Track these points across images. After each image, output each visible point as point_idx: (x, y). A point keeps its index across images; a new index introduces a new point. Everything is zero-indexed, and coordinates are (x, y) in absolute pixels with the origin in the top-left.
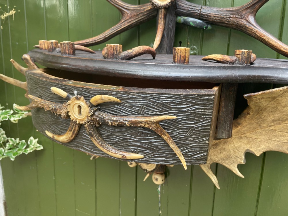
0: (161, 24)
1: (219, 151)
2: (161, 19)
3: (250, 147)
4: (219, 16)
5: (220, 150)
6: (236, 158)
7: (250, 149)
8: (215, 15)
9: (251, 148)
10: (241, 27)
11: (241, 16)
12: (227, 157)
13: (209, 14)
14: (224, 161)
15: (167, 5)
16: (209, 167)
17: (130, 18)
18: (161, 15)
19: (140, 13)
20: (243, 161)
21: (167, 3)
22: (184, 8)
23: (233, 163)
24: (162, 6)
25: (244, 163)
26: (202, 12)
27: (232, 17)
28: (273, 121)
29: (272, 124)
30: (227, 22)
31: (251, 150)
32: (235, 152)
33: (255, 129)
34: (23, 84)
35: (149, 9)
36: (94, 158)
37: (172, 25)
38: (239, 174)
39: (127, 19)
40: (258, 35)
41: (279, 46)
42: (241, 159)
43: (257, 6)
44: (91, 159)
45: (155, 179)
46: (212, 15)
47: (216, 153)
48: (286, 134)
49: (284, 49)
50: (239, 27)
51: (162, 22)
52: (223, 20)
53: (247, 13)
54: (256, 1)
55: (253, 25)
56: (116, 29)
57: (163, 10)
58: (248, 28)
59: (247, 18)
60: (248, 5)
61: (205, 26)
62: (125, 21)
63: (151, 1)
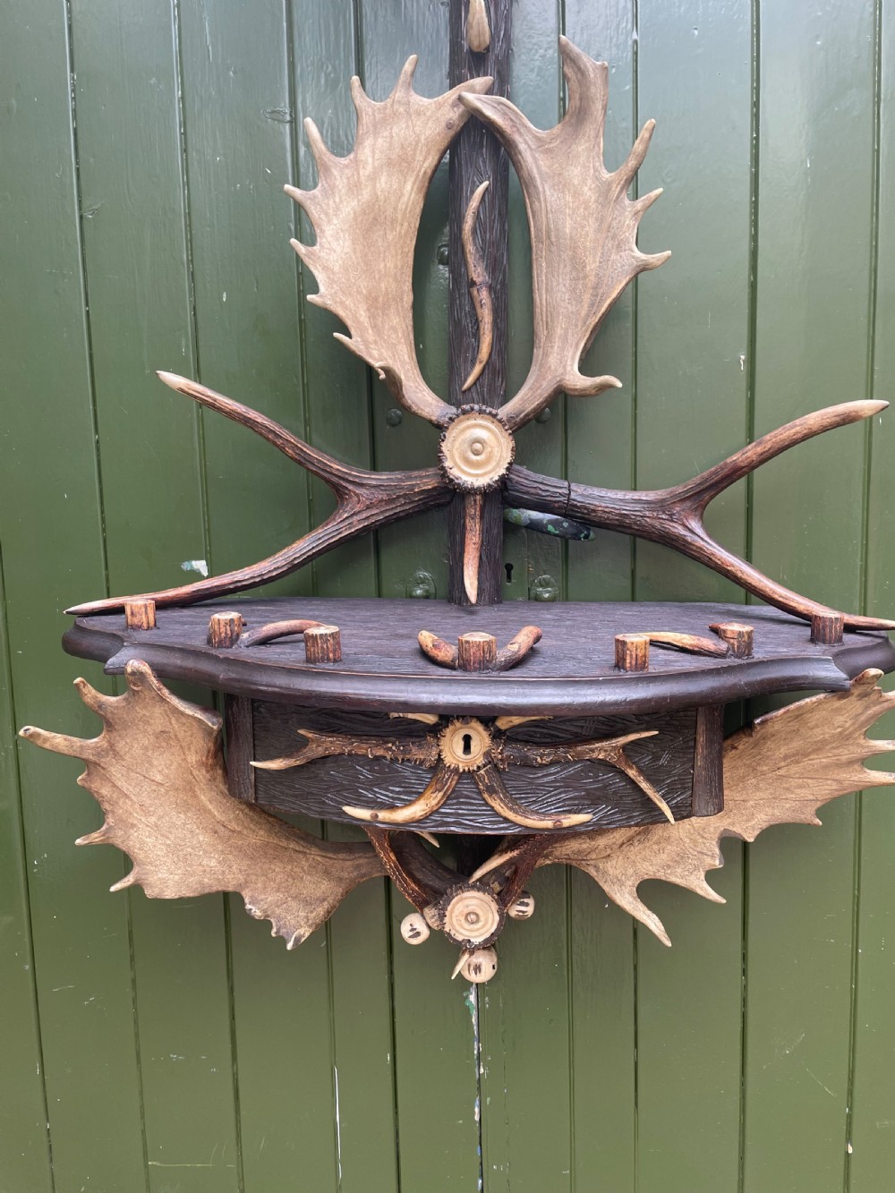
0: (474, 533)
1: (655, 847)
2: (473, 518)
3: (729, 824)
4: (617, 512)
5: (658, 843)
6: (700, 855)
7: (731, 828)
8: (606, 510)
9: (733, 824)
10: (673, 540)
11: (671, 515)
12: (677, 859)
13: (592, 507)
14: (669, 871)
15: (489, 486)
16: (635, 895)
17: (368, 508)
18: (473, 510)
19: (398, 497)
20: (717, 862)
21: (491, 483)
22: (526, 489)
23: (695, 870)
24: (479, 488)
25: (721, 866)
26: (574, 500)
27: (648, 517)
28: (786, 757)
29: (783, 764)
30: (638, 526)
31: (734, 829)
32: (695, 841)
33: (743, 779)
34: (88, 747)
35: (430, 487)
36: (296, 940)
37: (496, 531)
38: (712, 895)
39: (356, 509)
40: (719, 562)
41: (768, 590)
42: (713, 857)
43: (707, 497)
44: (289, 946)
45: (472, 968)
46: (600, 509)
47: (647, 853)
48: (810, 781)
50: (669, 541)
51: (478, 527)
52: (627, 521)
53: (683, 510)
54: (705, 486)
55: (702, 539)
56: (326, 538)
57: (478, 497)
58: (690, 544)
59: (685, 521)
60: (686, 492)
61: (582, 535)
62: (352, 516)
63: (444, 473)
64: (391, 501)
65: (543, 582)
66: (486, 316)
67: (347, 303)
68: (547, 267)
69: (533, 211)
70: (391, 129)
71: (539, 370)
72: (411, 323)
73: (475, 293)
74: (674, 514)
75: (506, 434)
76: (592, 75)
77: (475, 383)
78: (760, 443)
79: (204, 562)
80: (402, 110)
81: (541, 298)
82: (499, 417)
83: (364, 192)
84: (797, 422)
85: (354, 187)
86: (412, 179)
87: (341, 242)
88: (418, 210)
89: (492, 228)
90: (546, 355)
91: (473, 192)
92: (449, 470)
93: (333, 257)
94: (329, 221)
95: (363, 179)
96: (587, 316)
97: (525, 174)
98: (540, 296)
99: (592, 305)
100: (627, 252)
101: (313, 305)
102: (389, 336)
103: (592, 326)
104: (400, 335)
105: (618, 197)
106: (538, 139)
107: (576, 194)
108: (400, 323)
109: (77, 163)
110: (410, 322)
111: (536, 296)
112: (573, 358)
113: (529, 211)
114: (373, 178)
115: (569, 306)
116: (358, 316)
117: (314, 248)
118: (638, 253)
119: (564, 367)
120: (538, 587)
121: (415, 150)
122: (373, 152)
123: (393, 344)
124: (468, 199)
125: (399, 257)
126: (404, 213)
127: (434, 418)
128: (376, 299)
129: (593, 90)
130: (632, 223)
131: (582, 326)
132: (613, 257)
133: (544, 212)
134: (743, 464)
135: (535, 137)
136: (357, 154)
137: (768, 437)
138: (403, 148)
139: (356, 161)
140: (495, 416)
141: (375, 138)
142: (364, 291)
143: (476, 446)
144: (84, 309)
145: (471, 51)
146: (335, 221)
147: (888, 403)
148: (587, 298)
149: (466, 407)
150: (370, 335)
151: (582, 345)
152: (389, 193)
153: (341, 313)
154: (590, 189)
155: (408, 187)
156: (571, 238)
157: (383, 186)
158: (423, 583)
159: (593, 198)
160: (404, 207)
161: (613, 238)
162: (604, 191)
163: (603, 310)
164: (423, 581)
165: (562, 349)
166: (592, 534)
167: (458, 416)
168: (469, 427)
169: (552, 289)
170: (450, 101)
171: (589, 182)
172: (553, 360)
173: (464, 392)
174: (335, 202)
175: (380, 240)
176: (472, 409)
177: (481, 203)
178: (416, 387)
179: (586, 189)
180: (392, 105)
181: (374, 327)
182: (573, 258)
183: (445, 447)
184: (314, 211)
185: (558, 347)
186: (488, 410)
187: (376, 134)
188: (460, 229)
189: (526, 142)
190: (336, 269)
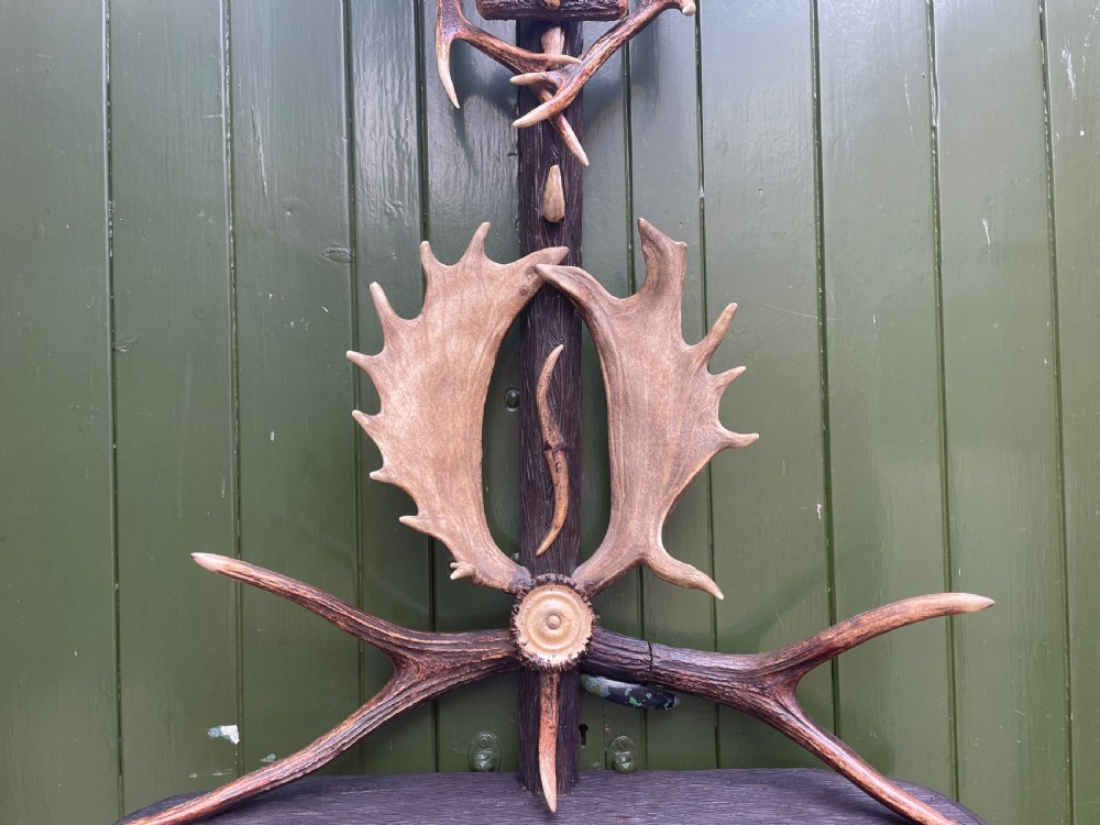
0: (550, 715)
2: (549, 698)
4: (703, 681)
8: (692, 679)
11: (762, 689)
13: (676, 676)
15: (567, 664)
17: (428, 677)
18: (549, 689)
19: (463, 665)
21: (570, 662)
22: (604, 656)
24: (556, 666)
26: (657, 667)
27: (737, 689)
30: (727, 697)
35: (499, 656)
39: (415, 679)
40: (818, 748)
41: (874, 787)
46: (685, 677)
49: (890, 797)
52: (715, 691)
53: (775, 684)
54: (798, 662)
55: (797, 719)
56: (381, 715)
57: (555, 676)
58: (785, 723)
59: (778, 697)
60: (778, 665)
61: (667, 704)
62: (410, 687)
63: (517, 649)
64: (455, 670)
65: (621, 746)
66: (562, 480)
67: (413, 472)
68: (625, 431)
69: (609, 375)
70: (462, 292)
71: (618, 534)
72: (481, 480)
73: (550, 456)
74: (765, 689)
75: (585, 606)
76: (671, 255)
77: (550, 547)
78: (856, 625)
79: (235, 728)
80: (474, 274)
81: (618, 460)
82: (577, 588)
83: (433, 354)
84: (896, 607)
85: (423, 350)
86: (484, 342)
87: (407, 407)
88: (489, 370)
89: (566, 390)
90: (625, 519)
91: (547, 355)
92: (522, 647)
93: (398, 423)
94: (395, 386)
95: (432, 342)
96: (669, 485)
97: (600, 338)
98: (618, 459)
99: (674, 475)
100: (709, 426)
101: (377, 483)
102: (457, 499)
103: (675, 496)
104: (469, 496)
105: (698, 370)
106: (616, 308)
107: (653, 363)
108: (469, 484)
109: (112, 294)
110: (479, 480)
111: (613, 458)
112: (656, 528)
113: (605, 374)
114: (443, 341)
115: (649, 472)
116: (425, 484)
117: (378, 415)
118: (722, 429)
119: (647, 536)
120: (616, 750)
121: (487, 314)
122: (443, 315)
123: (462, 507)
124: (543, 361)
125: (468, 416)
126: (475, 373)
127: (505, 587)
128: (444, 461)
129: (672, 267)
130: (714, 397)
131: (664, 495)
132: (695, 429)
133: (620, 377)
134: (838, 645)
135: (610, 304)
136: (425, 316)
137: (865, 619)
138: (474, 311)
139: (425, 324)
140: (572, 587)
141: (445, 301)
142: (431, 455)
143: (553, 619)
144: (111, 446)
145: (544, 219)
146: (401, 385)
147: (992, 601)
148: (668, 467)
149: (541, 577)
150: (438, 503)
151: (664, 515)
152: (459, 355)
153: (406, 484)
154: (668, 359)
155: (480, 349)
156: (650, 405)
157: (453, 348)
158: (486, 747)
159: (672, 368)
160: (474, 368)
161: (695, 409)
162: (684, 363)
163: (687, 482)
164: (486, 745)
165: (643, 515)
166: (676, 701)
167: (532, 588)
168: (545, 598)
169: (631, 453)
170: (524, 268)
171: (667, 351)
172: (633, 526)
173: (539, 556)
174: (401, 365)
175: (449, 400)
176: (548, 580)
177: (555, 366)
178: (486, 552)
179: (664, 358)
180: (464, 268)
181: (442, 491)
182: (652, 425)
183: (518, 620)
184: (379, 378)
185: (639, 513)
186: (566, 579)
187: (446, 297)
188: (534, 393)
189: (602, 309)
190: (402, 435)
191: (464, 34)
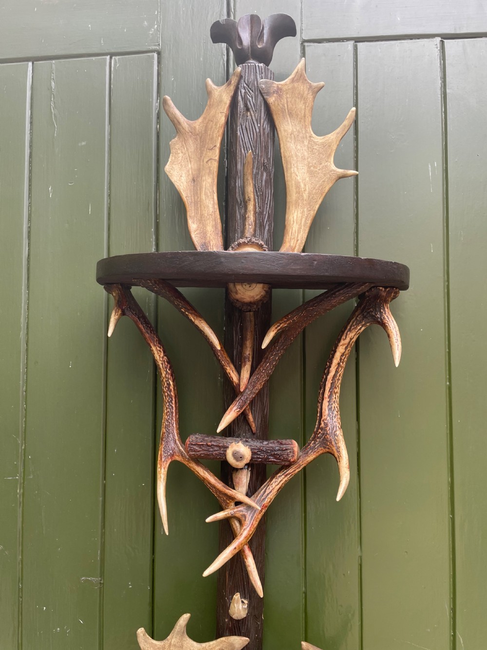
180: (169, 645)
191: (177, 458)
